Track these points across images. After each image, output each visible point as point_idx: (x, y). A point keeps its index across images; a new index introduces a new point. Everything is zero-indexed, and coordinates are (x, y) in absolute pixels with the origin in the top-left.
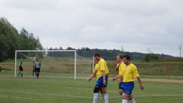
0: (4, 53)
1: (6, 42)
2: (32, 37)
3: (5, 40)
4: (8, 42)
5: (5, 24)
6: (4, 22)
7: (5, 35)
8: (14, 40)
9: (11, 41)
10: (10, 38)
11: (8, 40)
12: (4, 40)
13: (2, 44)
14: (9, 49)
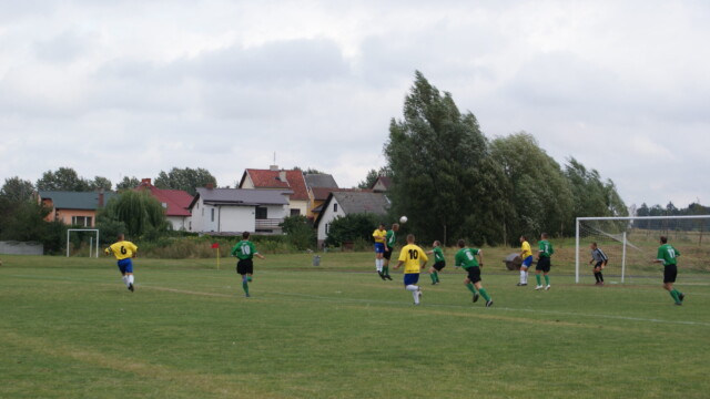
0: (530, 221)
1: (534, 195)
2: (596, 180)
3: (534, 191)
4: (541, 194)
5: (529, 150)
6: (525, 144)
7: (534, 176)
8: (556, 190)
9: (548, 192)
10: (544, 183)
11: (541, 190)
12: (531, 189)
13: (527, 200)
14: (542, 211)
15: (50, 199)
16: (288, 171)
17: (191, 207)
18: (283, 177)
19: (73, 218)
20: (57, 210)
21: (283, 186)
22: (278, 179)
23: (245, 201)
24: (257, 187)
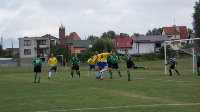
15: (72, 44)
16: (180, 27)
17: (132, 44)
18: (178, 30)
19: (81, 51)
20: (74, 48)
21: (178, 33)
22: (176, 30)
23: (151, 40)
24: (166, 34)
